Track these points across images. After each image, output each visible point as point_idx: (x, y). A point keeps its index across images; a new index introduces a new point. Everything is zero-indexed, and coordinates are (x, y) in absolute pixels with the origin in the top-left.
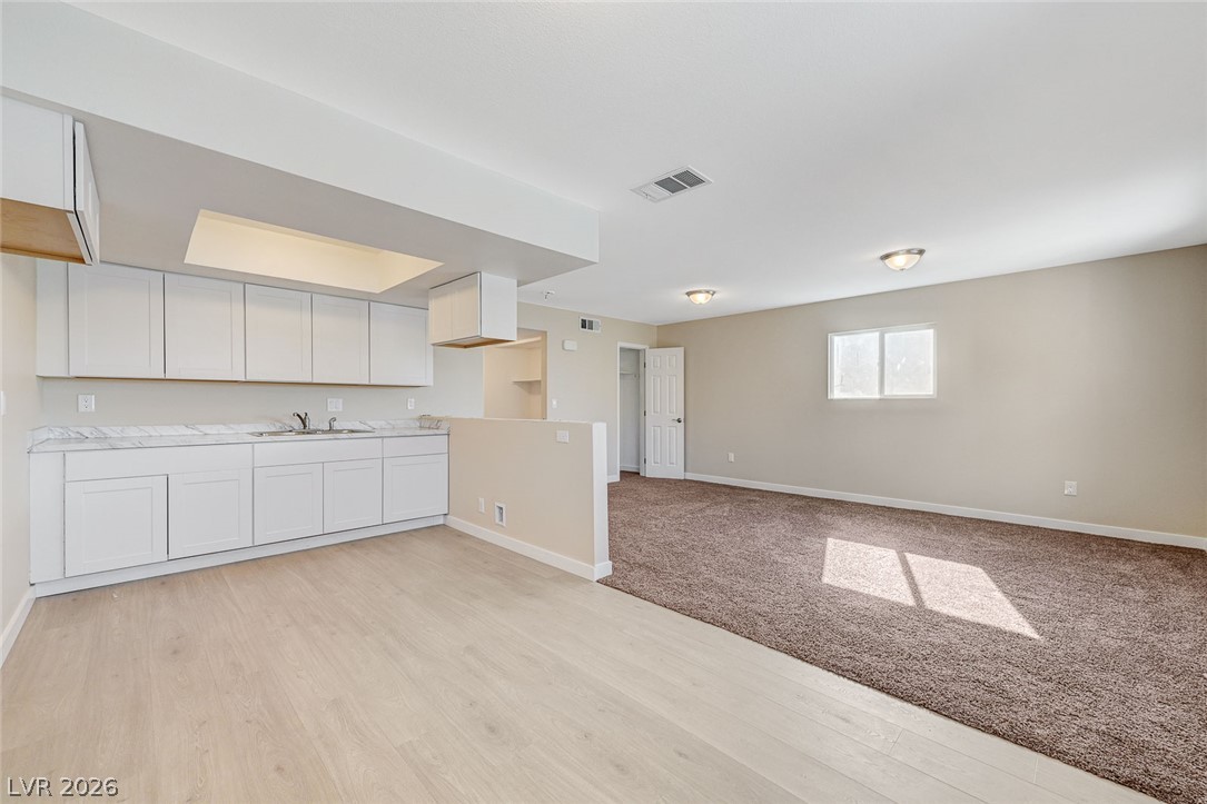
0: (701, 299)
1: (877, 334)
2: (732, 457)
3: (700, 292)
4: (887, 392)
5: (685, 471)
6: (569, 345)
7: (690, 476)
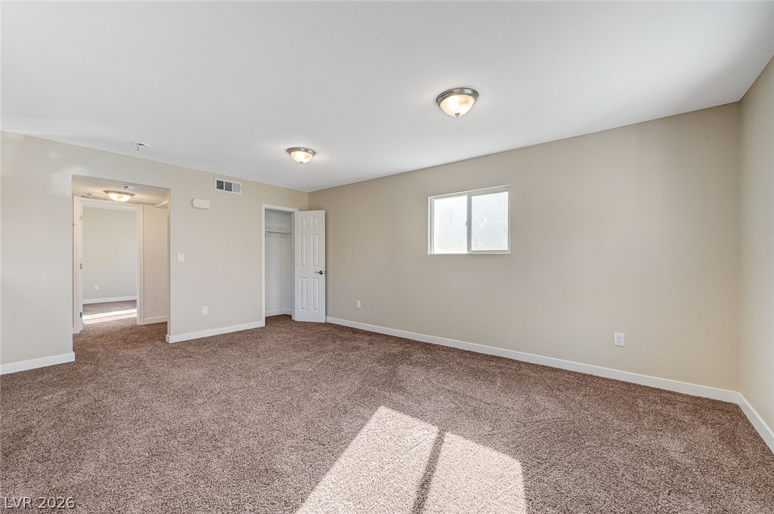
0: (300, 156)
1: (465, 198)
2: (359, 305)
3: (298, 149)
4: (473, 249)
5: (326, 315)
6: (197, 203)
7: (331, 320)
